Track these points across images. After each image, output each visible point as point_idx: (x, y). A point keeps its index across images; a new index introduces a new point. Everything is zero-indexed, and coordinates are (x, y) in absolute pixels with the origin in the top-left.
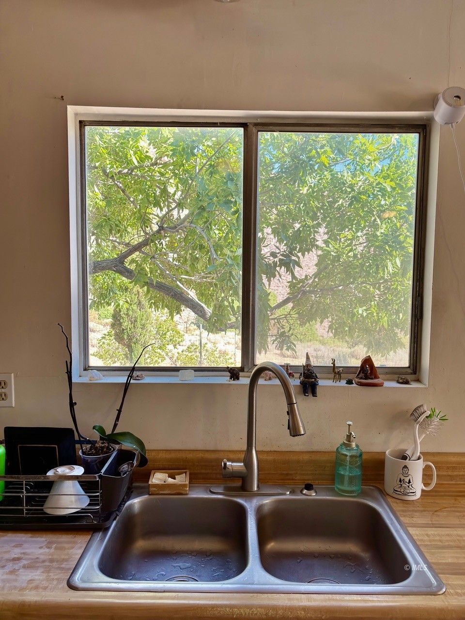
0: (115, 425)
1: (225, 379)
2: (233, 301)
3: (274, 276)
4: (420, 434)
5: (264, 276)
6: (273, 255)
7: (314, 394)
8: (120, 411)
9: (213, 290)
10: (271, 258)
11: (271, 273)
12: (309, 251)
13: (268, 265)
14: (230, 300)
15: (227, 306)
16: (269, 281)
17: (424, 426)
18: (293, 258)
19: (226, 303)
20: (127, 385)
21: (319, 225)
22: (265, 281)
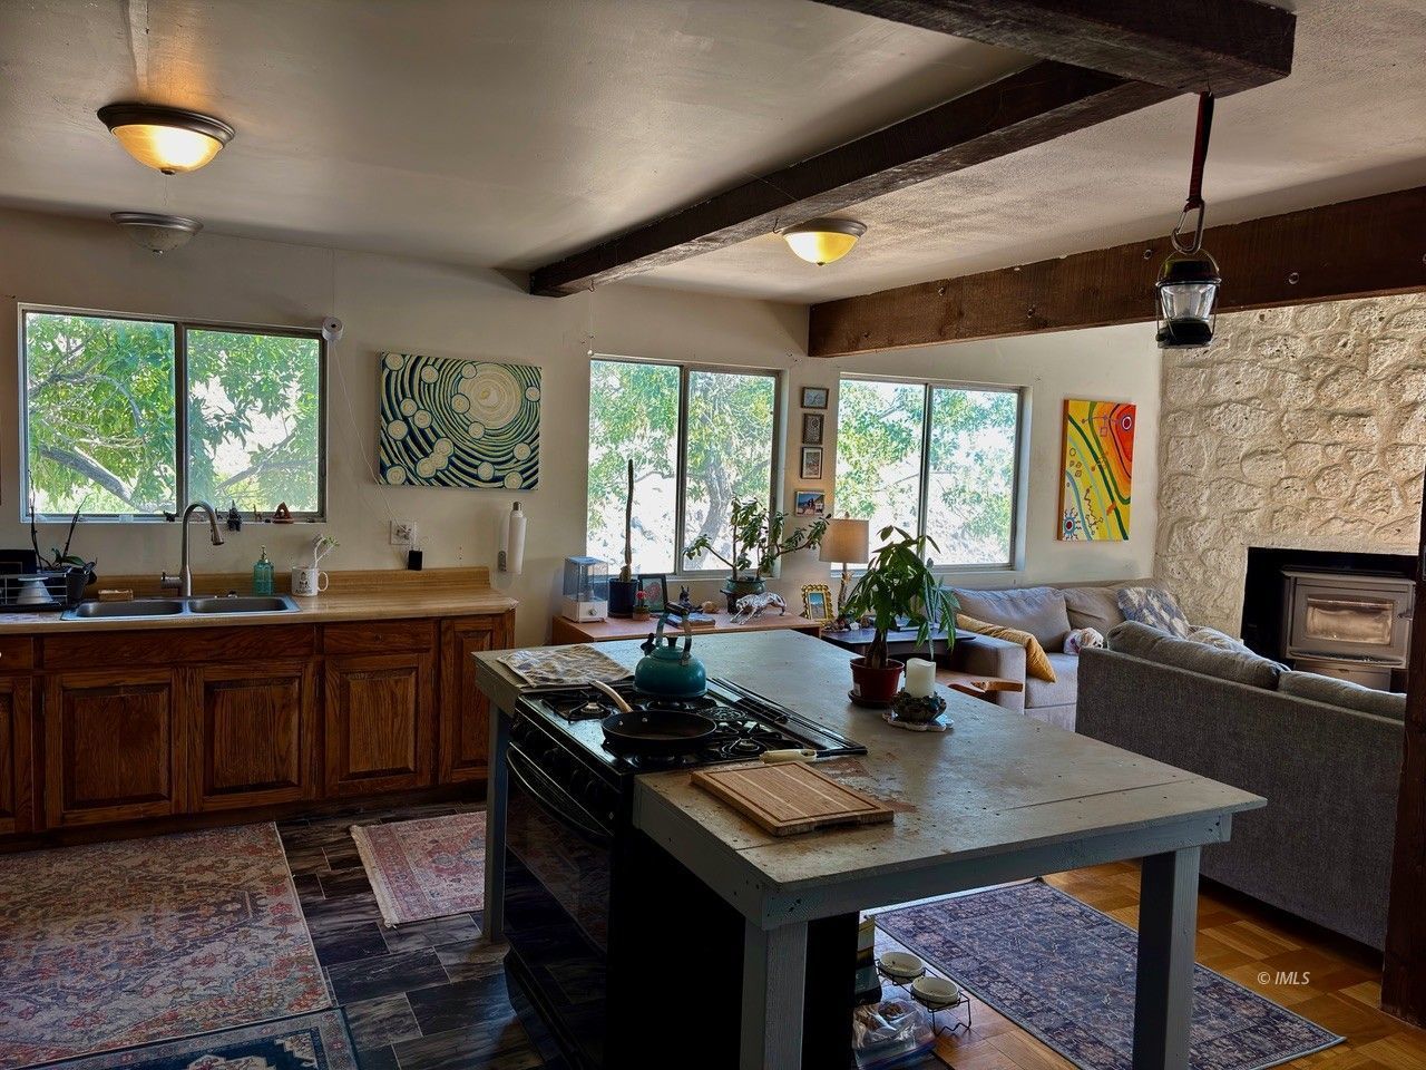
0: (67, 549)
1: (163, 521)
2: (166, 469)
3: (220, 443)
4: (318, 556)
5: (206, 442)
6: (218, 418)
7: (238, 529)
8: (68, 544)
9: (127, 462)
10: (215, 421)
11: (216, 437)
12: (276, 410)
13: (210, 429)
14: (162, 469)
15: (158, 477)
16: (214, 447)
17: (320, 550)
18: (242, 421)
19: (156, 473)
20: (73, 525)
21: (289, 378)
22: (209, 447)
